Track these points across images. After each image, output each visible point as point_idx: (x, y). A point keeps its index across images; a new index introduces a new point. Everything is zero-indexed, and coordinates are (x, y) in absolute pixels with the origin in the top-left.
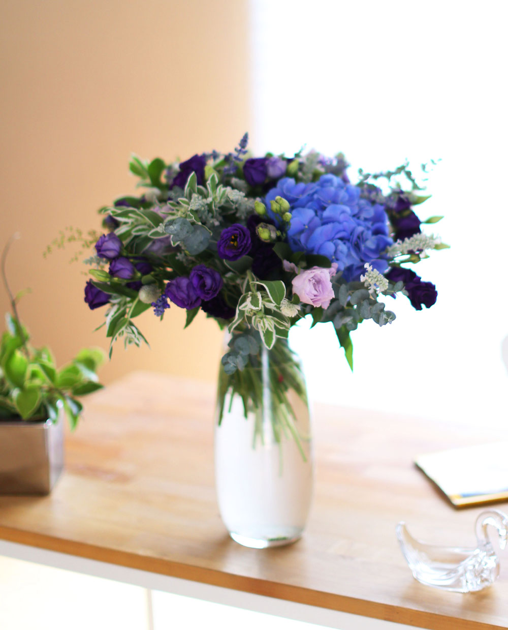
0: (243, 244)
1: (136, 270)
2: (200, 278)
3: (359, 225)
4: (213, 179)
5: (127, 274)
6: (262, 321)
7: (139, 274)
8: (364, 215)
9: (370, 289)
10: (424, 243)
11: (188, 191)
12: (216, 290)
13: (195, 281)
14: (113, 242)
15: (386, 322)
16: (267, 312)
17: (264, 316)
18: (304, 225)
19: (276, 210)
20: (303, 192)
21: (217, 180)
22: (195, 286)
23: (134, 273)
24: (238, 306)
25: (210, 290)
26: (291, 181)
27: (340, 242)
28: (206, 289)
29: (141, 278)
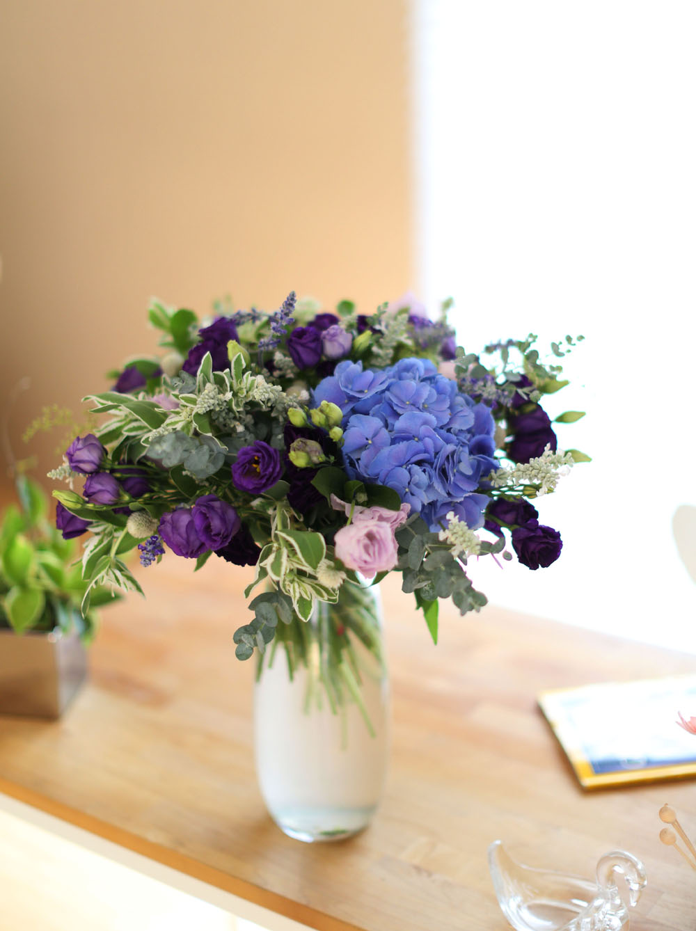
0: (267, 473)
1: (121, 492)
2: (205, 517)
3: (448, 441)
4: (238, 360)
5: (107, 497)
6: (292, 586)
7: (126, 498)
8: (456, 426)
9: (454, 550)
10: (543, 475)
11: (202, 379)
12: (227, 537)
13: (198, 522)
14: (89, 451)
15: (471, 608)
16: (301, 573)
17: (296, 579)
18: (367, 439)
19: (319, 423)
20: (370, 386)
21: (244, 364)
22: (198, 529)
23: (118, 495)
24: (259, 561)
25: (218, 535)
26: (355, 367)
27: (416, 468)
28: (212, 533)
29: (128, 503)
